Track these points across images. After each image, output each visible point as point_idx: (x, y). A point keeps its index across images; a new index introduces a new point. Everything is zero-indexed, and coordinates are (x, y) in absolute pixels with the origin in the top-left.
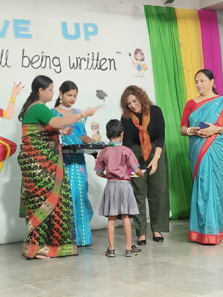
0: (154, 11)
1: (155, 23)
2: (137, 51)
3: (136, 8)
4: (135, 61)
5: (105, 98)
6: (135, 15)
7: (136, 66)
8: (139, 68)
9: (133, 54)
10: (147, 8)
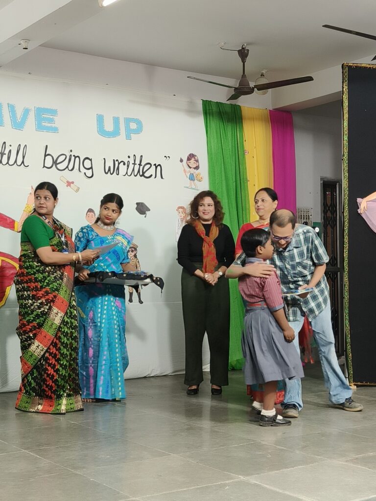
0: (214, 109)
1: (215, 123)
2: (191, 157)
3: (191, 103)
4: (188, 169)
5: (147, 213)
6: (190, 111)
7: (188, 175)
8: (192, 178)
9: (185, 159)
10: (206, 104)
